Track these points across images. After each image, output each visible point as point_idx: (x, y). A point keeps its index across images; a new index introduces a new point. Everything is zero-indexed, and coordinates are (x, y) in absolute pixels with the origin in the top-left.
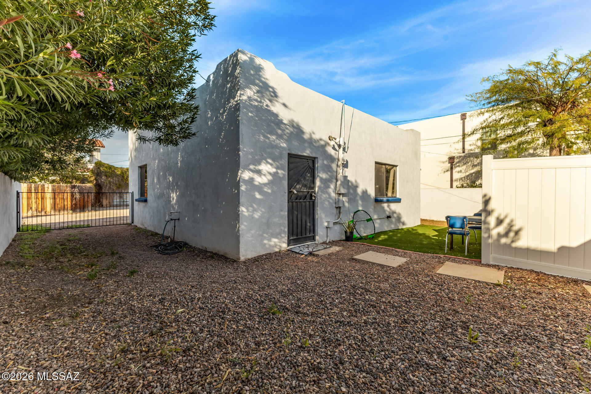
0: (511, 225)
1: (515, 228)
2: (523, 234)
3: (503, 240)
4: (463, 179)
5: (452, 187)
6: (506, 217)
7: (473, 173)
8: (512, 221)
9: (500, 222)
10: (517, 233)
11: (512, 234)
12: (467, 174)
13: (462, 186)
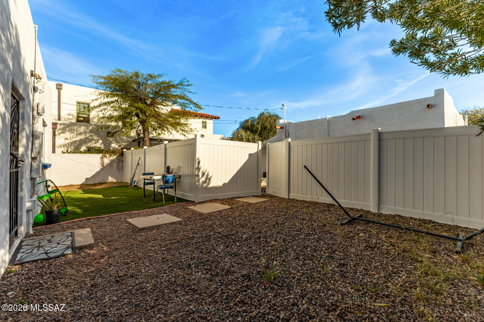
0: (207, 176)
1: (209, 177)
2: (212, 179)
3: (205, 185)
4: (67, 145)
5: (54, 151)
6: (206, 171)
7: (77, 141)
8: (208, 173)
9: (203, 174)
10: (210, 179)
11: (208, 181)
12: (72, 141)
13: (68, 152)
